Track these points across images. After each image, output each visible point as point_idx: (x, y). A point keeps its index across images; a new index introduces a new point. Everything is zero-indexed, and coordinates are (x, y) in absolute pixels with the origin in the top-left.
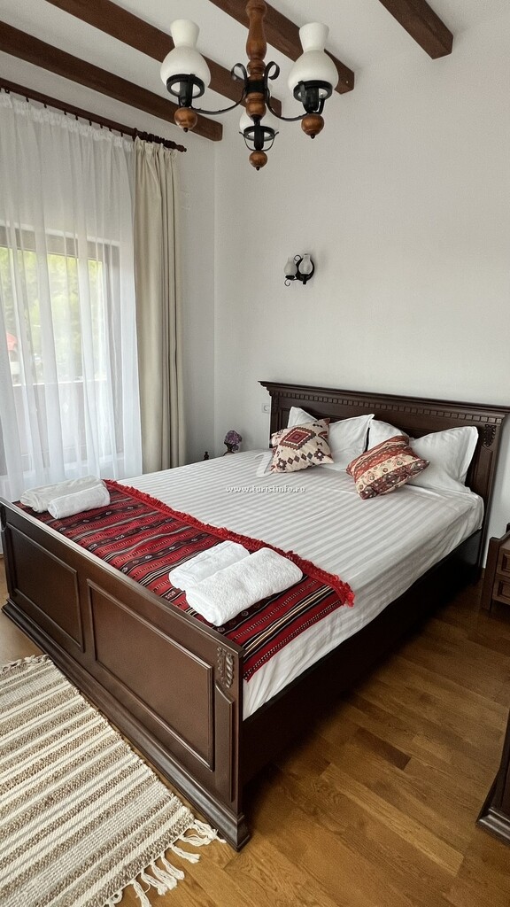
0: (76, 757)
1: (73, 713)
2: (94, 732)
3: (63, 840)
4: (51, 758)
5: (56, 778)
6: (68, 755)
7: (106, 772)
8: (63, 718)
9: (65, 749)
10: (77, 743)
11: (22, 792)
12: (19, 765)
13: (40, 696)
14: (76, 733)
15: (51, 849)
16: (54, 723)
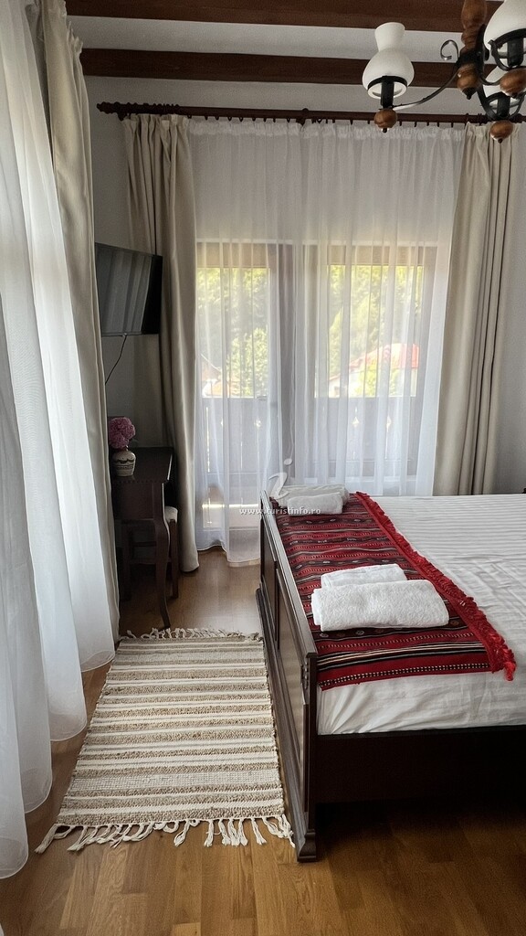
0: (234, 718)
1: (253, 687)
2: (257, 708)
3: (189, 764)
4: (218, 709)
5: (211, 724)
6: (230, 714)
7: (245, 740)
8: (244, 687)
9: (230, 709)
10: (240, 709)
11: (186, 720)
12: (196, 702)
13: (239, 664)
14: (245, 702)
15: (179, 765)
16: (235, 687)
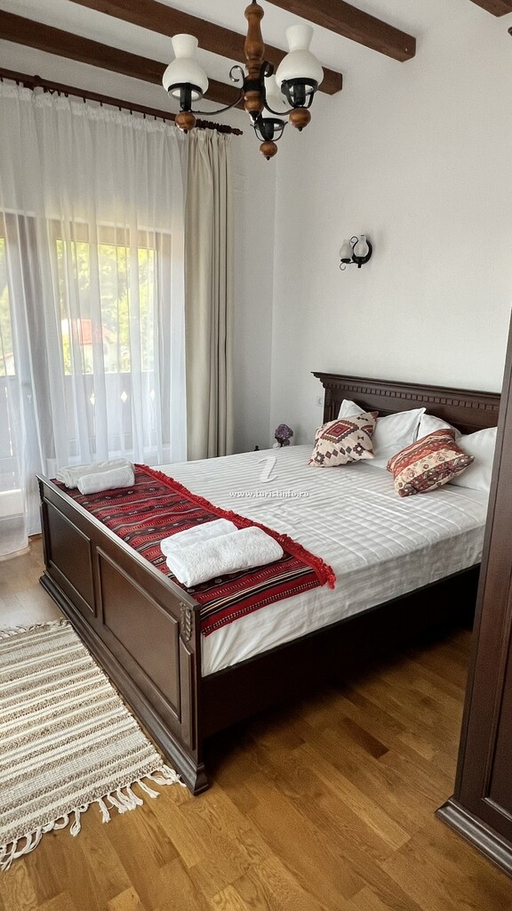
0: (75, 703)
1: (81, 669)
2: (95, 686)
3: (50, 761)
4: (55, 700)
5: (55, 716)
6: (69, 700)
7: (97, 718)
8: (71, 672)
9: (67, 696)
10: (78, 692)
11: (26, 722)
12: (27, 702)
13: (56, 652)
14: (80, 685)
15: (39, 765)
16: (62, 675)
